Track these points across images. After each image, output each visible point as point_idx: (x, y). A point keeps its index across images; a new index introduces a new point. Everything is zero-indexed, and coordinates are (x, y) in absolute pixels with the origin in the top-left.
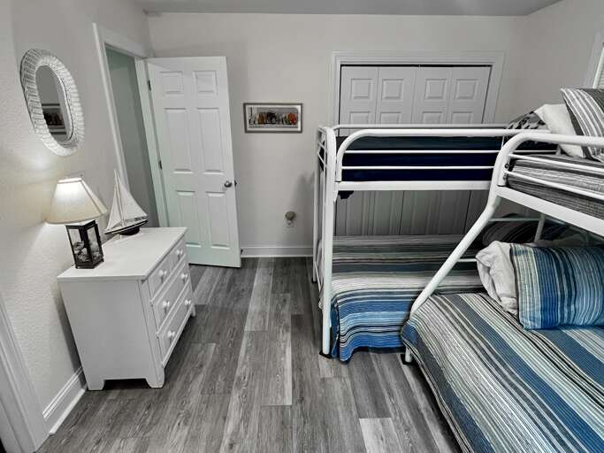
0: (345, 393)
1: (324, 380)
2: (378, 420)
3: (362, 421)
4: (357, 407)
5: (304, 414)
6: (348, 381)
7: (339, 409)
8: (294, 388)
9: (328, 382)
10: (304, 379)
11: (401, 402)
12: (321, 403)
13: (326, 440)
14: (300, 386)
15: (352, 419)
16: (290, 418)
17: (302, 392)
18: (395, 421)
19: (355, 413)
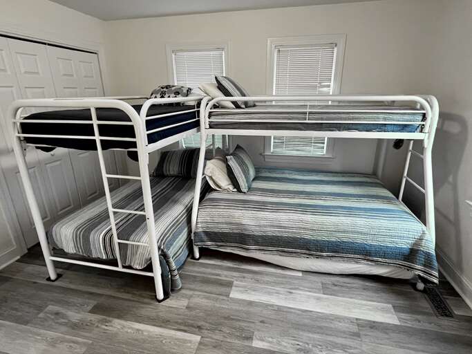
0: (207, 298)
1: (188, 307)
2: (233, 288)
3: (231, 296)
4: (221, 295)
5: (213, 330)
6: (197, 293)
7: (218, 305)
8: (185, 331)
9: (191, 305)
10: (180, 321)
11: (226, 273)
12: (209, 315)
13: (239, 320)
14: (186, 326)
15: (228, 300)
16: (213, 341)
17: (193, 326)
18: (237, 281)
19: (225, 298)
